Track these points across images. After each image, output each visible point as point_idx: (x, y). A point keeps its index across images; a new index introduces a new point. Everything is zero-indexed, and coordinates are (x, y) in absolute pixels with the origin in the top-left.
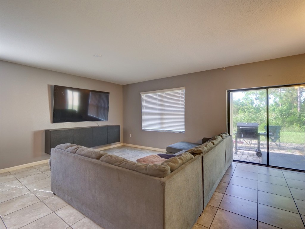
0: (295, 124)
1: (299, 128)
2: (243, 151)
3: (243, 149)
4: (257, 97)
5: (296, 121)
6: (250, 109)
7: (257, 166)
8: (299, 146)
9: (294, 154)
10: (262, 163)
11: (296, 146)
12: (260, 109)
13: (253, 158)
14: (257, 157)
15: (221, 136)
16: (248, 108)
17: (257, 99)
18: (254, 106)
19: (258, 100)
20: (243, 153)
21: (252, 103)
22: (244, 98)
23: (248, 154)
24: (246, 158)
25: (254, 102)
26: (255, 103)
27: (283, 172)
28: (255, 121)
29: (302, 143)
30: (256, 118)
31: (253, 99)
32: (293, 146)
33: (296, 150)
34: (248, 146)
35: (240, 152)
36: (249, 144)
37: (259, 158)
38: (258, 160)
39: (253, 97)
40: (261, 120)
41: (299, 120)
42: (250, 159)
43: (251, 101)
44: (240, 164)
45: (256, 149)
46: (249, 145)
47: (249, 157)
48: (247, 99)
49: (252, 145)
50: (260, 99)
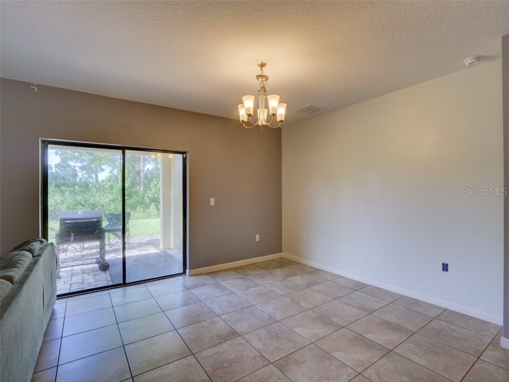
0: (138, 208)
1: (142, 213)
2: (71, 268)
3: (71, 264)
4: (84, 166)
5: (139, 204)
6: (70, 185)
7: (106, 292)
8: (150, 238)
9: (149, 252)
10: (112, 282)
11: (147, 239)
12: (90, 185)
13: (93, 277)
14: (101, 272)
15: (30, 251)
16: (67, 183)
17: (82, 168)
18: (78, 180)
19: (84, 172)
20: (72, 272)
21: (75, 176)
22: (58, 164)
23: (83, 272)
24: (81, 281)
25: (78, 173)
26: (80, 176)
27: (149, 288)
28: (82, 205)
29: (152, 234)
30: (84, 201)
31: (77, 168)
32: (144, 241)
33: (150, 246)
34: (79, 254)
35: (67, 272)
36: (79, 250)
37: (104, 274)
38: (104, 279)
39: (76, 165)
40: (93, 205)
41: (142, 203)
42: (91, 281)
43: (72, 171)
44: (71, 301)
45: (97, 258)
46: (80, 252)
47: (86, 276)
48: (64, 168)
49: (85, 252)
50: (87, 169)
